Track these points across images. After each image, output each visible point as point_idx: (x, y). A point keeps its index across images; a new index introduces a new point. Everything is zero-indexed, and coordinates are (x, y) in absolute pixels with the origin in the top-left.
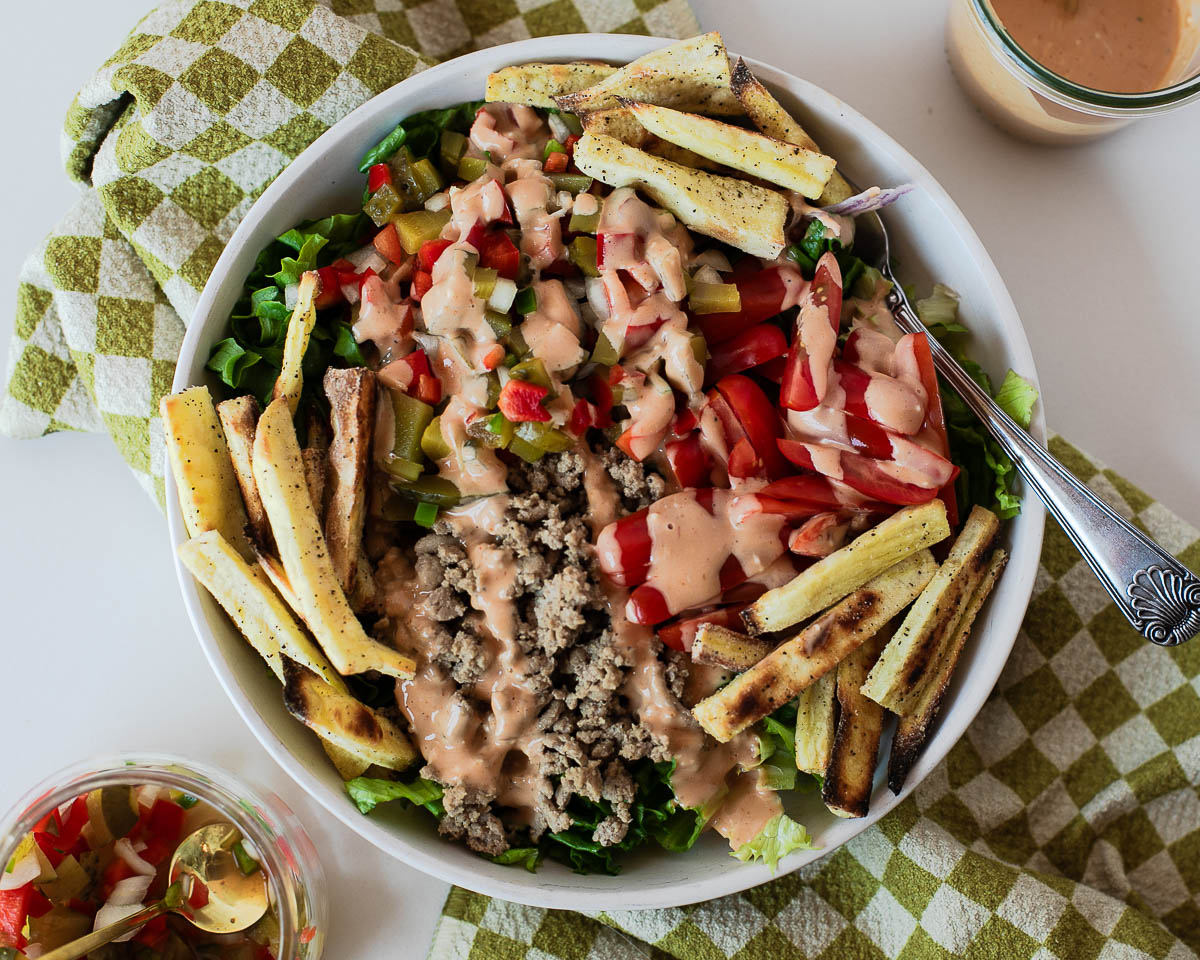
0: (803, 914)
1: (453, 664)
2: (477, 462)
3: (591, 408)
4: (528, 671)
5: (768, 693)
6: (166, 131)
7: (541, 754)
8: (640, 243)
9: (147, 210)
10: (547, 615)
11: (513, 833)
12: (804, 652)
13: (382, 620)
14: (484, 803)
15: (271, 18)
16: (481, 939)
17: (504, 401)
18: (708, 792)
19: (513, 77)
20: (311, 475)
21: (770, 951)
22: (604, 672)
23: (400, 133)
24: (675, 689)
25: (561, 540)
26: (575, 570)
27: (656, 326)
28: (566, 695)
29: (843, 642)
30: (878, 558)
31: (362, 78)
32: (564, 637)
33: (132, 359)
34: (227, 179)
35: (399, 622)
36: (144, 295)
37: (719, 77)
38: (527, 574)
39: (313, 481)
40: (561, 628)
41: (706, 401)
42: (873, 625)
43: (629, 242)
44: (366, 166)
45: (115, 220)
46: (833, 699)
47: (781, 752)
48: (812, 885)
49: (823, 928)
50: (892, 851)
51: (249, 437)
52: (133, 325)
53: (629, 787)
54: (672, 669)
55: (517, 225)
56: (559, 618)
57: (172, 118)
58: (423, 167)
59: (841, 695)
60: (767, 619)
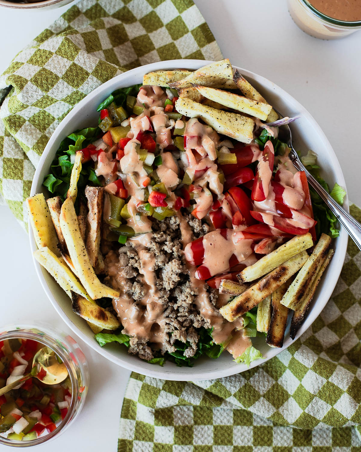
0: (259, 378)
1: (133, 293)
2: (141, 221)
3: (182, 200)
4: (160, 296)
5: (247, 305)
6: (26, 99)
7: (165, 325)
8: (199, 139)
9: (20, 126)
10: (167, 277)
11: (155, 352)
12: (260, 289)
13: (107, 277)
14: (145, 343)
15: (64, 56)
16: (144, 387)
17: (150, 199)
18: (225, 338)
19: (152, 76)
20: (81, 225)
21: (247, 392)
22: (187, 297)
23: (111, 97)
24: (213, 302)
25: (172, 249)
26: (176, 261)
27: (206, 170)
28: (174, 304)
29: (274, 285)
30: (287, 254)
31: (97, 77)
32: (173, 284)
33: (16, 180)
34: (49, 114)
35: (113, 278)
36: (20, 157)
37: (229, 76)
38: (159, 262)
39: (82, 228)
40: (171, 281)
41: (224, 197)
42: (284, 279)
43: (196, 139)
44: (99, 109)
45: (9, 130)
46: (270, 305)
47: (251, 323)
48: (263, 368)
49: (266, 383)
50: (291, 357)
51: (58, 212)
52: (16, 168)
53: (196, 337)
54: (212, 295)
55: (155, 132)
56: (171, 278)
57: (28, 95)
58: (120, 110)
59: (273, 304)
60: (246, 277)
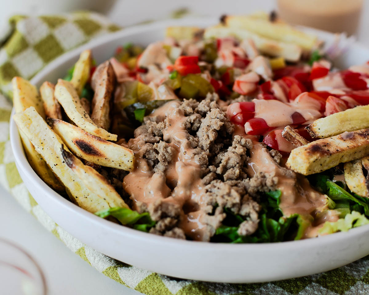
3: (220, 82)
4: (195, 153)
5: (326, 148)
7: (204, 195)
12: (342, 138)
14: (173, 215)
24: (276, 159)
28: (216, 168)
32: (213, 135)
40: (211, 131)
54: (272, 152)
60: (319, 129)
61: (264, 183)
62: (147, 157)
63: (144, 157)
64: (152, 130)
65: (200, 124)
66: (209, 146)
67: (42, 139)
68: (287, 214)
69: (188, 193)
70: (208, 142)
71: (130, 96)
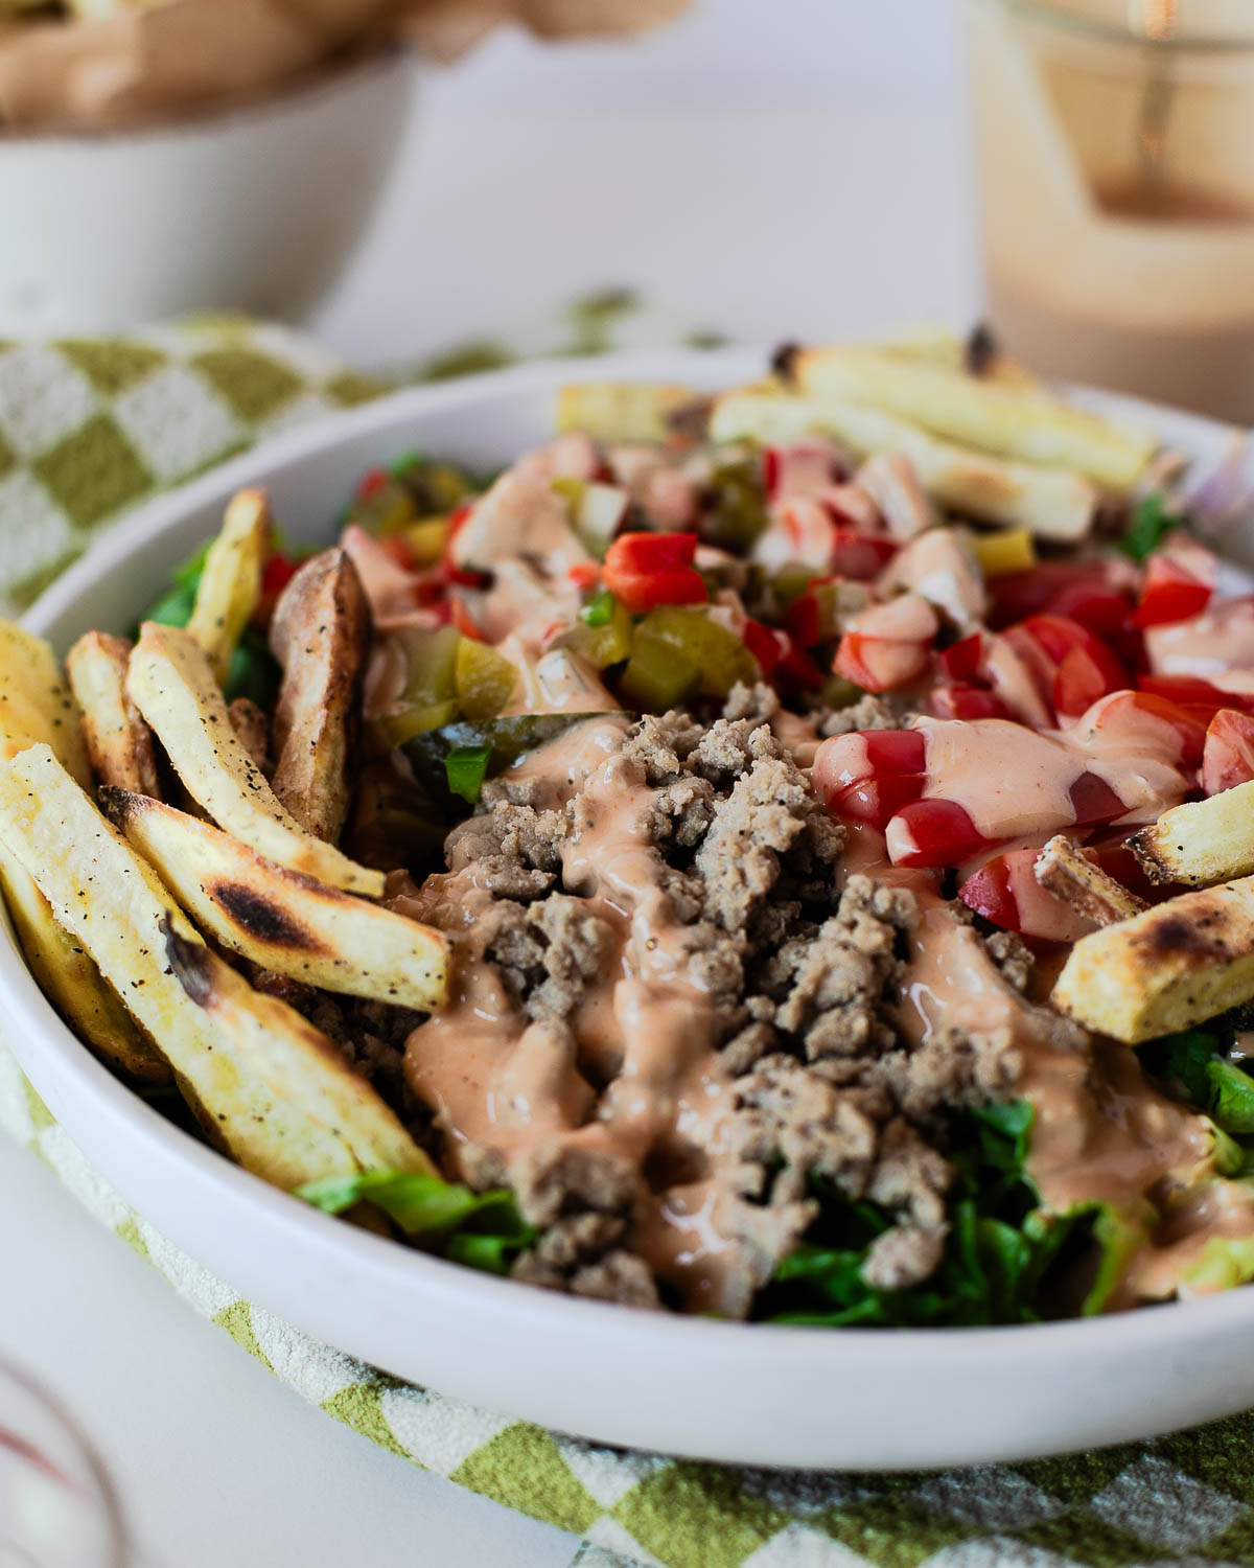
3: (781, 637)
4: (692, 943)
5: (1210, 933)
10: (724, 846)
14: (606, 1202)
17: (614, 564)
22: (853, 925)
24: (1010, 972)
28: (774, 1005)
32: (764, 871)
40: (755, 856)
54: (997, 941)
56: (748, 837)
60: (1181, 848)
61: (964, 1074)
62: (500, 955)
63: (489, 956)
64: (518, 844)
65: (710, 821)
66: (744, 914)
67: (83, 876)
68: (1057, 1201)
69: (665, 1107)
70: (744, 899)
71: (428, 695)
